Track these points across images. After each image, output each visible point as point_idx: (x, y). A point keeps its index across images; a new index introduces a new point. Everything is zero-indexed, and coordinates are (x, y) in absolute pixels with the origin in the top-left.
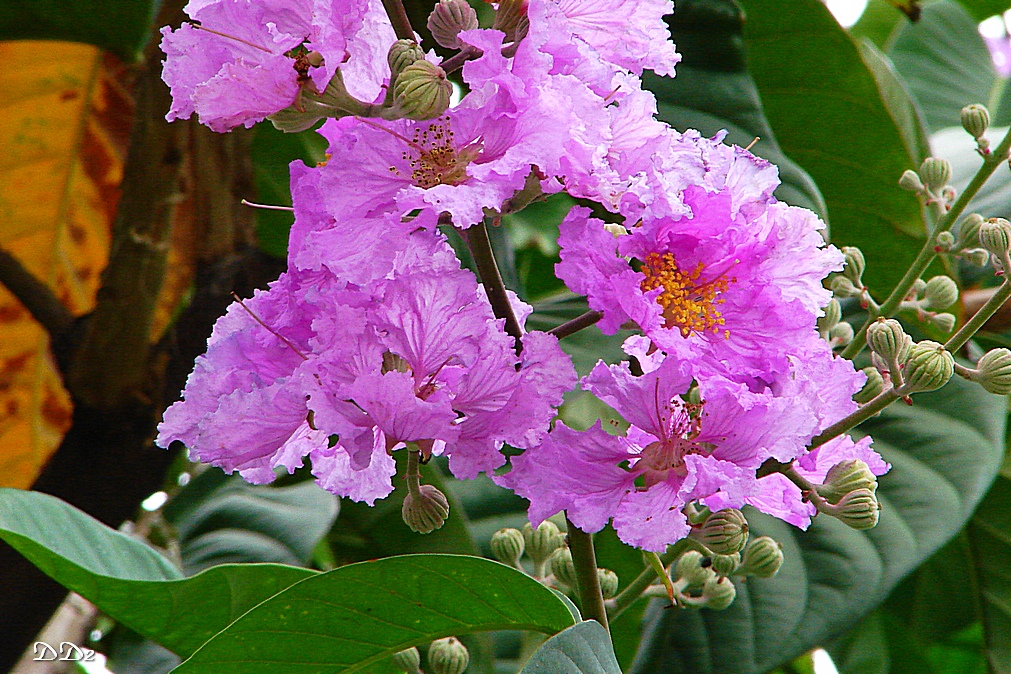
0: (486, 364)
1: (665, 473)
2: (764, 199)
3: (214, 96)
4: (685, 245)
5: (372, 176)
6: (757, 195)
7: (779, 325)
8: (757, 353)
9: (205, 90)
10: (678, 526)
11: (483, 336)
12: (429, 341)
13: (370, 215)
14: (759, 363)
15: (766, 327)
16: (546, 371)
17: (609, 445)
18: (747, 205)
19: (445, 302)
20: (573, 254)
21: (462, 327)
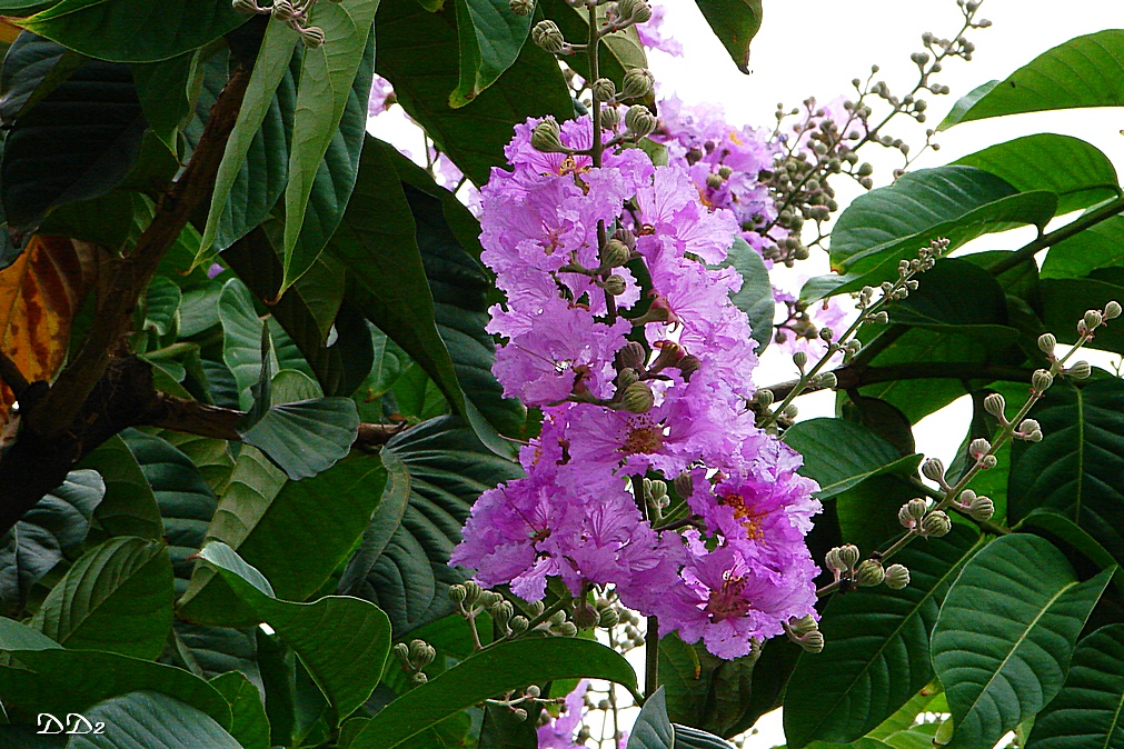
0: (635, 544)
1: (725, 614)
2: (793, 471)
3: (535, 389)
4: (748, 492)
5: (594, 437)
6: (789, 469)
7: (785, 539)
8: (775, 553)
9: (530, 385)
10: (744, 648)
11: (635, 528)
12: (604, 527)
13: (596, 460)
14: (775, 559)
15: (778, 539)
16: (670, 552)
17: (690, 594)
18: (783, 473)
19: (616, 507)
20: (697, 492)
21: (624, 521)
